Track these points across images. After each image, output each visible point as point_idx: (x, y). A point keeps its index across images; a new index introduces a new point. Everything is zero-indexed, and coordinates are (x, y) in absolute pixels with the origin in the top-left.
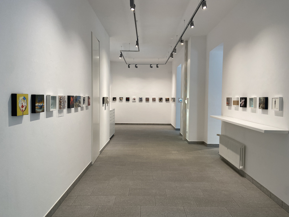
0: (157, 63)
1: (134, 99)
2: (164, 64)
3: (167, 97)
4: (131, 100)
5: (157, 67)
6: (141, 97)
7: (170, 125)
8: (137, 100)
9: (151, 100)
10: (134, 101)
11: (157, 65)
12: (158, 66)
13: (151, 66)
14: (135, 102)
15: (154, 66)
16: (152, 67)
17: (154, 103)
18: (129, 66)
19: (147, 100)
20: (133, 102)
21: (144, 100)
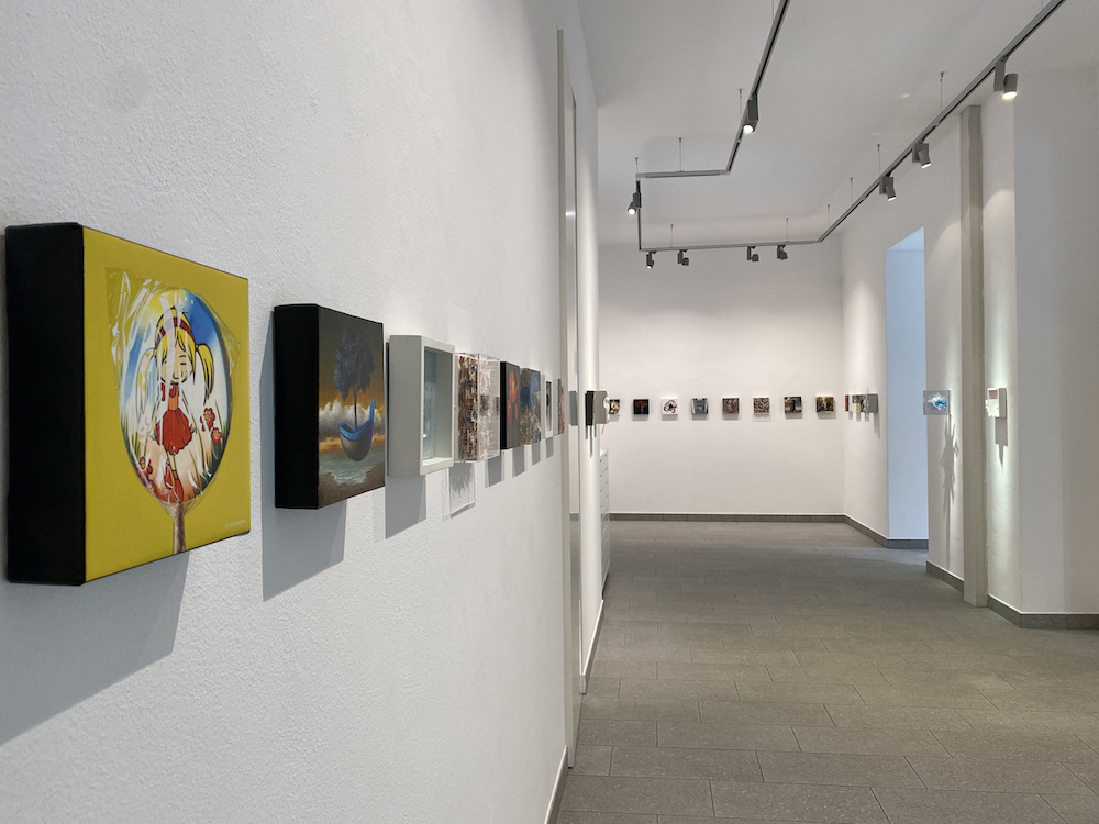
0: (782, 241)
1: (671, 406)
2: (811, 242)
3: (824, 395)
4: (655, 409)
5: (782, 255)
6: (700, 397)
7: (842, 519)
8: (684, 410)
9: (746, 408)
10: (670, 413)
11: (781, 246)
12: (785, 250)
13: (753, 252)
14: (674, 417)
15: (767, 254)
16: (755, 258)
17: (762, 423)
18: (649, 257)
19: (731, 407)
20: (665, 418)
21: (715, 408)
